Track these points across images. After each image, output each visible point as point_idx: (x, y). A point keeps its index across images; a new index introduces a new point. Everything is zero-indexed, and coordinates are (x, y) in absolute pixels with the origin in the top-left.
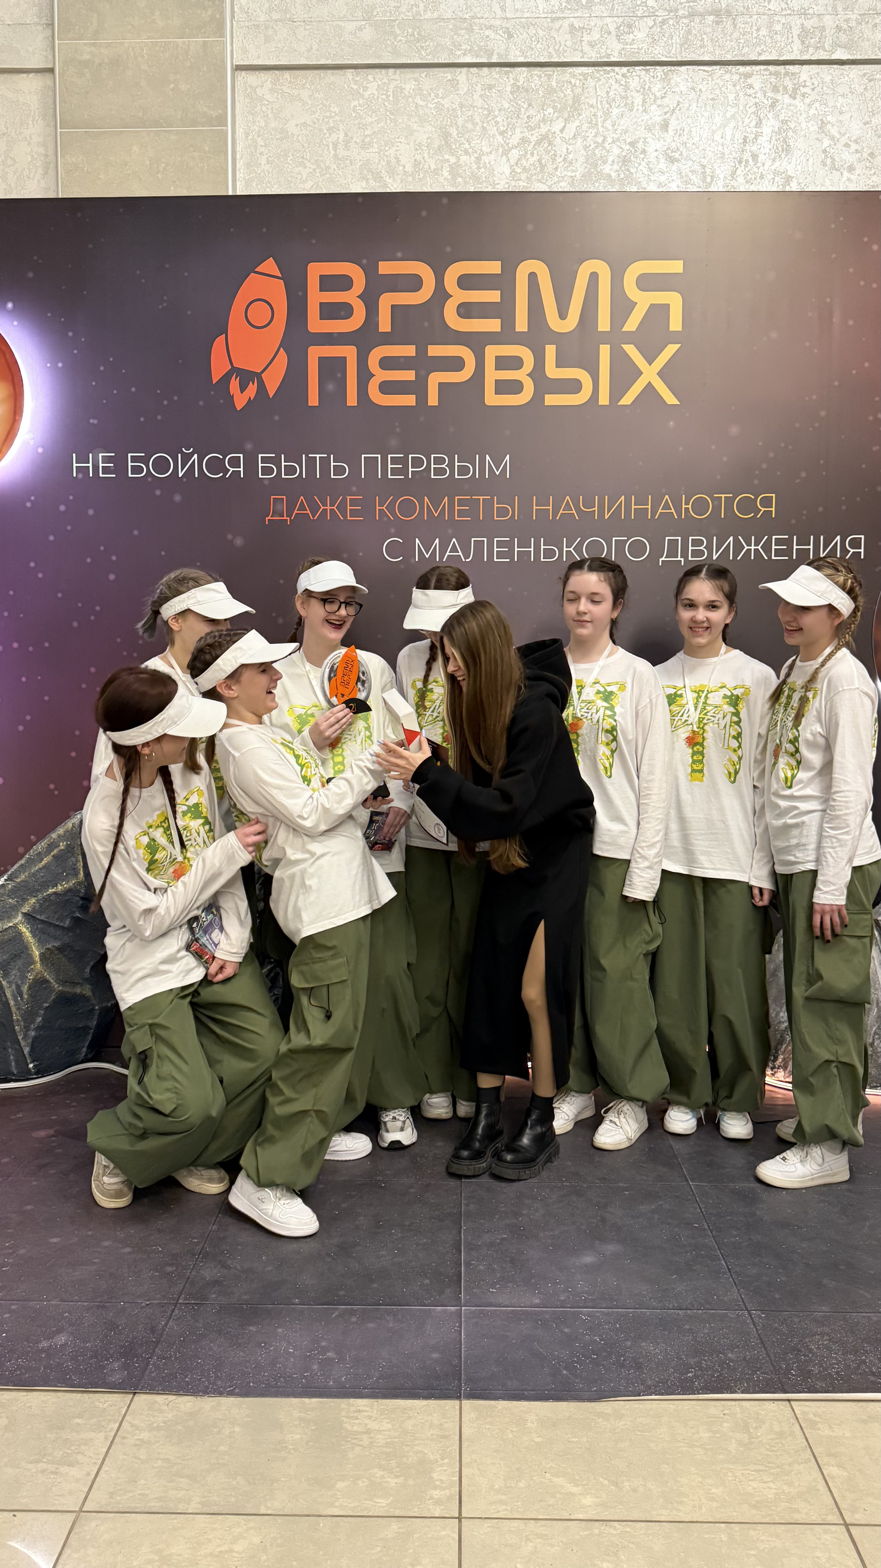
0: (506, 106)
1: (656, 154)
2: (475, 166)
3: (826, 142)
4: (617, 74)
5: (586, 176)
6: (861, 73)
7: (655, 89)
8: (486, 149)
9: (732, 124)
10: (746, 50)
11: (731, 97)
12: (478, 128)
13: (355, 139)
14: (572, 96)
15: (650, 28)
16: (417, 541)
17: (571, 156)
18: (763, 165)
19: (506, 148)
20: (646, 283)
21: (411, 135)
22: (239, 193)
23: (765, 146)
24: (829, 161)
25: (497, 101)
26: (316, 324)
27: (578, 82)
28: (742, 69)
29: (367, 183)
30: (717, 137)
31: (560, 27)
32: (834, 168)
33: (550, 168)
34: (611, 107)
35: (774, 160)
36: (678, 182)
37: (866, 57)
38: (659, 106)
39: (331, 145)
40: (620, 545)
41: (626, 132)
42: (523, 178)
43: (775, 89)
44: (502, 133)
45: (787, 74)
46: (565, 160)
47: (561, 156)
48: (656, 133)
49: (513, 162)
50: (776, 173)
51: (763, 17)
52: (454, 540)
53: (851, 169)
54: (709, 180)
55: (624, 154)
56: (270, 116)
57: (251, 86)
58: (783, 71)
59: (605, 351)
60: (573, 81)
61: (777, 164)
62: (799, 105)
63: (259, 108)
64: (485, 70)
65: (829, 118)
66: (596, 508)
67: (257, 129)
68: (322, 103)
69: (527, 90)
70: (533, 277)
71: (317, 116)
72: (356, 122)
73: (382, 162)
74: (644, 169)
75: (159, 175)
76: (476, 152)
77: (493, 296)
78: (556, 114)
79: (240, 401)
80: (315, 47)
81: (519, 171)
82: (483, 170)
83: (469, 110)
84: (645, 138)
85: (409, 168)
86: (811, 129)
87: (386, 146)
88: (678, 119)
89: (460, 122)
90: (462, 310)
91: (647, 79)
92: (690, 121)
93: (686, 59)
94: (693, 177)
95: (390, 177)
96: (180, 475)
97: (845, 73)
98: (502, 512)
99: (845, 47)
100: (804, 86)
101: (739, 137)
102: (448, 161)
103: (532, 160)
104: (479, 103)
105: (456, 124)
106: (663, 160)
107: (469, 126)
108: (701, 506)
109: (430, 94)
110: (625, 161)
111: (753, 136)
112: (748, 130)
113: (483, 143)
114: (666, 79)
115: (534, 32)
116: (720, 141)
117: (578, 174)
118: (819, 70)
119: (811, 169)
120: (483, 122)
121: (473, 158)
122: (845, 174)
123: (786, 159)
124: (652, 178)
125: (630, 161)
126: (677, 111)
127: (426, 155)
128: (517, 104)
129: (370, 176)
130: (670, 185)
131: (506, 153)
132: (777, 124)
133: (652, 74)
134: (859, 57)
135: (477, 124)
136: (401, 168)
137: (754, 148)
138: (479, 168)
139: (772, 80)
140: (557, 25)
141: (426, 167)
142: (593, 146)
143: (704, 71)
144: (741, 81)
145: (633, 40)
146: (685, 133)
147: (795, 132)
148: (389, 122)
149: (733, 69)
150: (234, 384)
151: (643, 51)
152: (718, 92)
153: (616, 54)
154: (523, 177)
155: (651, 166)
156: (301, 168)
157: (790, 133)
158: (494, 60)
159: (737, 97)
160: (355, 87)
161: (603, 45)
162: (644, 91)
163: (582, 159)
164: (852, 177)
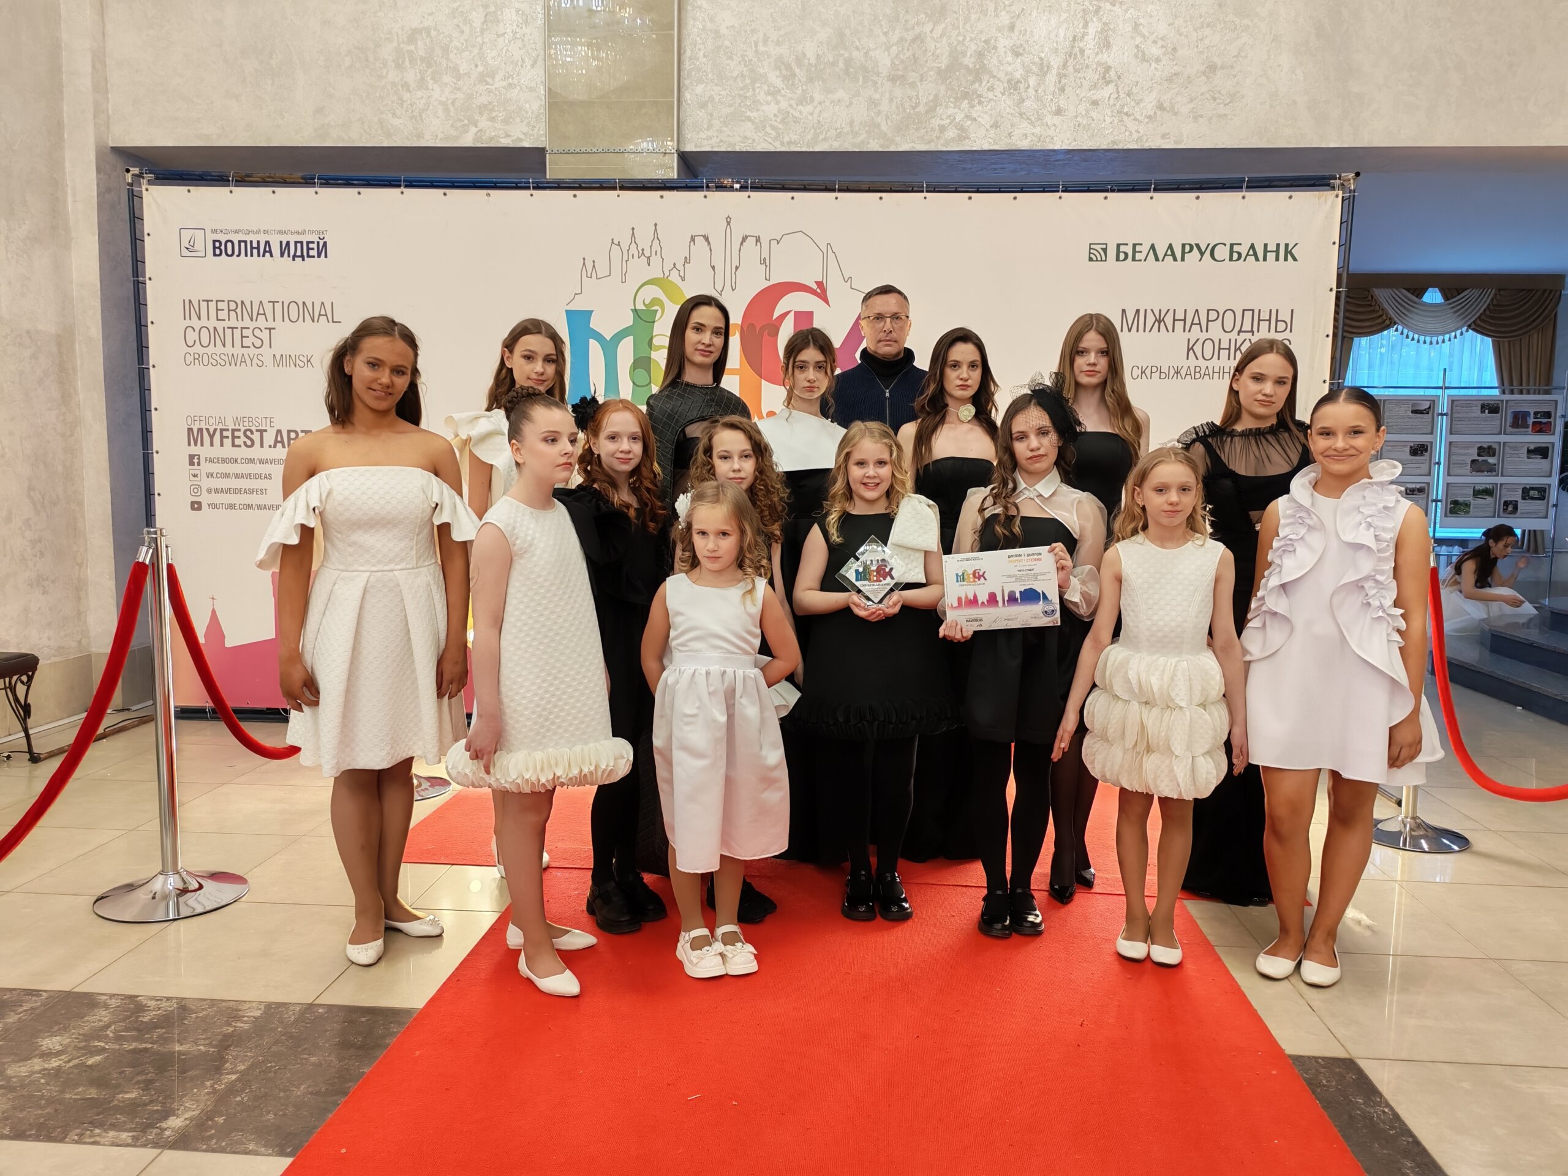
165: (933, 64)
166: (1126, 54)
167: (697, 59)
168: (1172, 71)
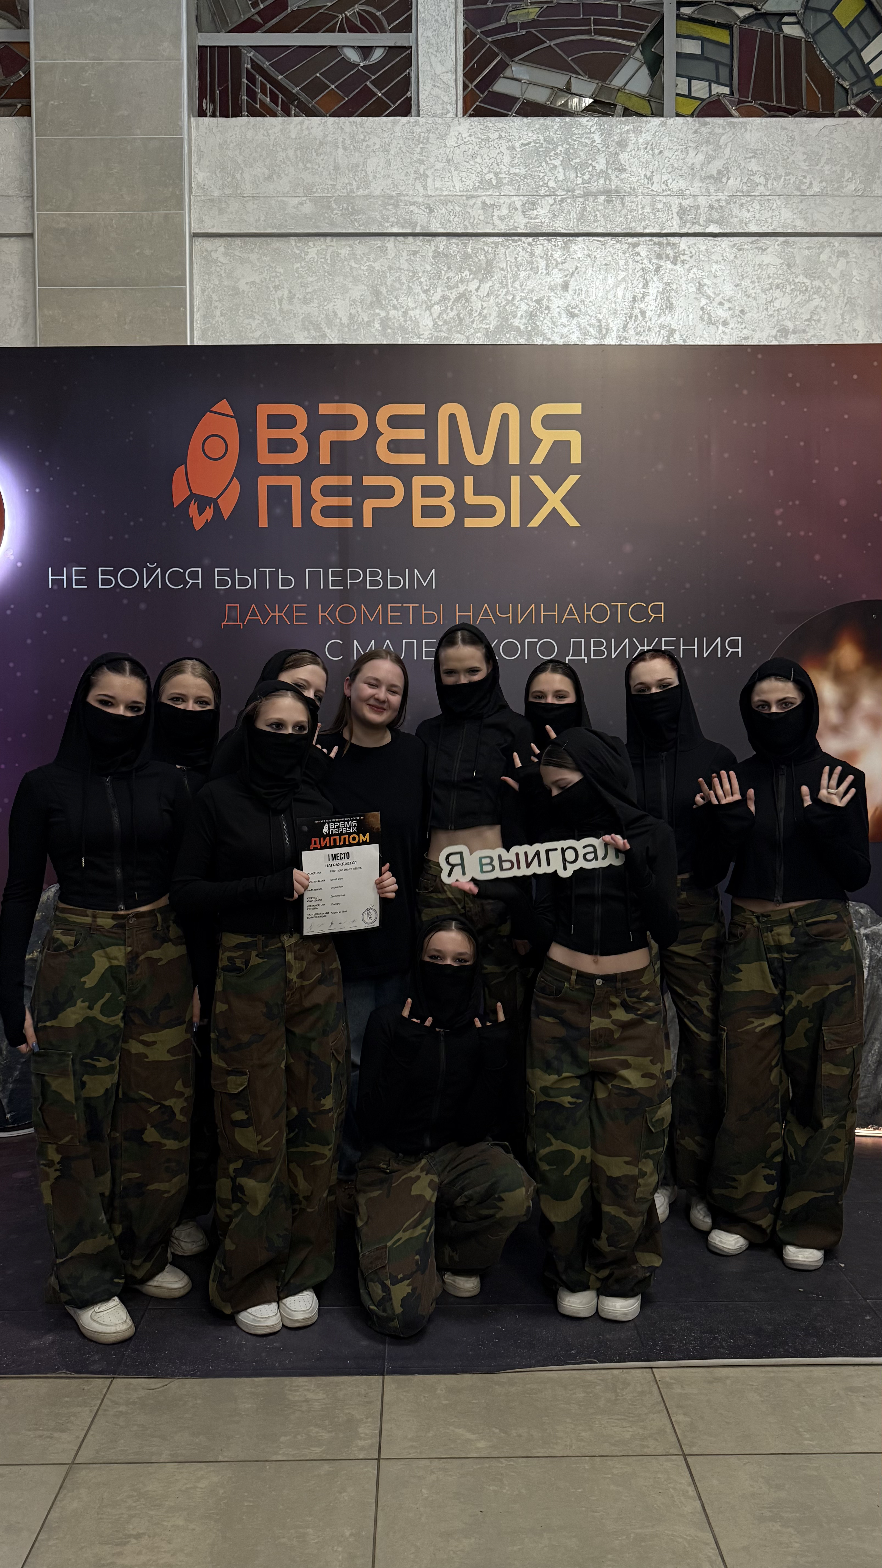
0: (429, 268)
1: (558, 310)
2: (403, 319)
3: (704, 301)
4: (524, 243)
5: (499, 329)
6: (732, 244)
7: (556, 256)
8: (411, 305)
9: (623, 285)
10: (633, 224)
11: (622, 263)
12: (404, 287)
13: (297, 296)
14: (485, 261)
15: (551, 206)
16: (355, 642)
17: (485, 311)
18: (651, 320)
19: (429, 304)
20: (550, 422)
21: (347, 293)
22: (198, 342)
23: (651, 304)
24: (706, 317)
25: (421, 265)
26: (265, 457)
27: (490, 249)
28: (630, 240)
29: (309, 333)
30: (610, 296)
31: (474, 204)
32: (710, 322)
33: (467, 321)
34: (519, 270)
35: (659, 316)
36: (577, 334)
37: (735, 231)
38: (560, 270)
39: (277, 301)
40: (532, 645)
41: (532, 291)
42: (444, 330)
43: (659, 257)
44: (426, 292)
45: (668, 244)
46: (480, 314)
47: (476, 311)
48: (558, 293)
49: (435, 316)
50: (662, 327)
51: (647, 197)
52: (388, 641)
53: (725, 323)
54: (604, 332)
55: (531, 310)
56: (223, 275)
57: (207, 250)
58: (665, 242)
59: (515, 481)
60: (486, 248)
61: (662, 319)
62: (679, 269)
63: (214, 268)
64: (411, 239)
65: (706, 281)
66: (511, 615)
67: (212, 286)
68: (269, 265)
69: (446, 256)
70: (452, 418)
71: (264, 275)
72: (299, 281)
73: (322, 316)
74: (548, 322)
75: (126, 327)
76: (403, 307)
77: (419, 434)
78: (471, 276)
79: (199, 522)
80: (262, 218)
81: (440, 323)
82: (409, 322)
83: (397, 272)
84: (549, 297)
85: (345, 320)
86: (691, 290)
87: (325, 301)
88: (577, 281)
89: (389, 282)
90: (392, 446)
91: (549, 247)
92: (586, 282)
93: (581, 232)
94: (591, 329)
95: (328, 329)
96: (145, 586)
97: (718, 243)
98: (429, 618)
99: (717, 223)
100: (684, 254)
101: (629, 296)
102: (379, 314)
103: (452, 314)
104: (405, 266)
105: (385, 284)
106: (565, 315)
107: (397, 285)
108: (600, 613)
109: (362, 258)
110: (532, 316)
111: (641, 295)
112: (637, 290)
113: (409, 300)
114: (566, 247)
115: (452, 208)
116: (613, 300)
117: (491, 326)
118: (696, 241)
119: (691, 324)
120: (409, 282)
121: (400, 313)
122: (720, 327)
123: (670, 315)
124: (556, 331)
125: (536, 315)
126: (575, 274)
127: (359, 310)
128: (438, 267)
129: (311, 327)
130: (571, 336)
131: (429, 308)
132: (661, 286)
133: (553, 243)
134: (729, 231)
135: (404, 283)
136: (338, 320)
137: (642, 306)
138: (405, 321)
139: (656, 249)
140: (471, 202)
141: (360, 319)
142: (503, 303)
143: (598, 241)
144: (630, 250)
145: (537, 215)
146: (583, 293)
147: (676, 292)
148: (327, 281)
149: (623, 239)
150: (193, 509)
151: (545, 224)
152: (610, 258)
153: (522, 227)
154: (444, 328)
155: (554, 320)
156: (251, 320)
157: (673, 293)
158: (418, 230)
159: (627, 263)
160: (298, 252)
161: (511, 219)
162: (547, 257)
163: (495, 314)
164: (727, 330)
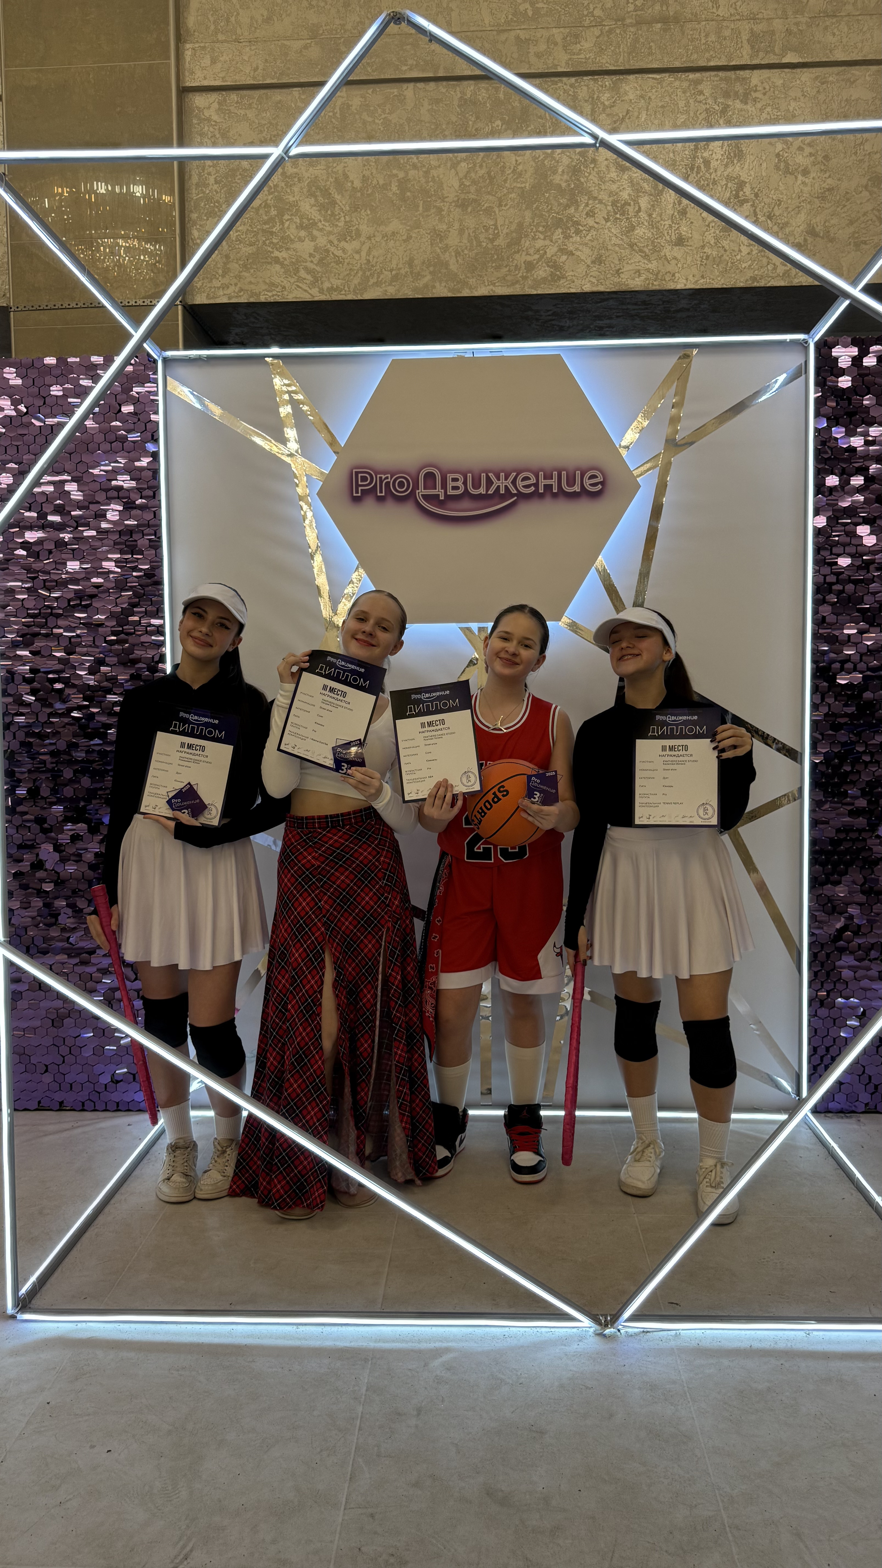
165: (515, 184)
166: (764, 165)
167: (206, 185)
168: (825, 185)
